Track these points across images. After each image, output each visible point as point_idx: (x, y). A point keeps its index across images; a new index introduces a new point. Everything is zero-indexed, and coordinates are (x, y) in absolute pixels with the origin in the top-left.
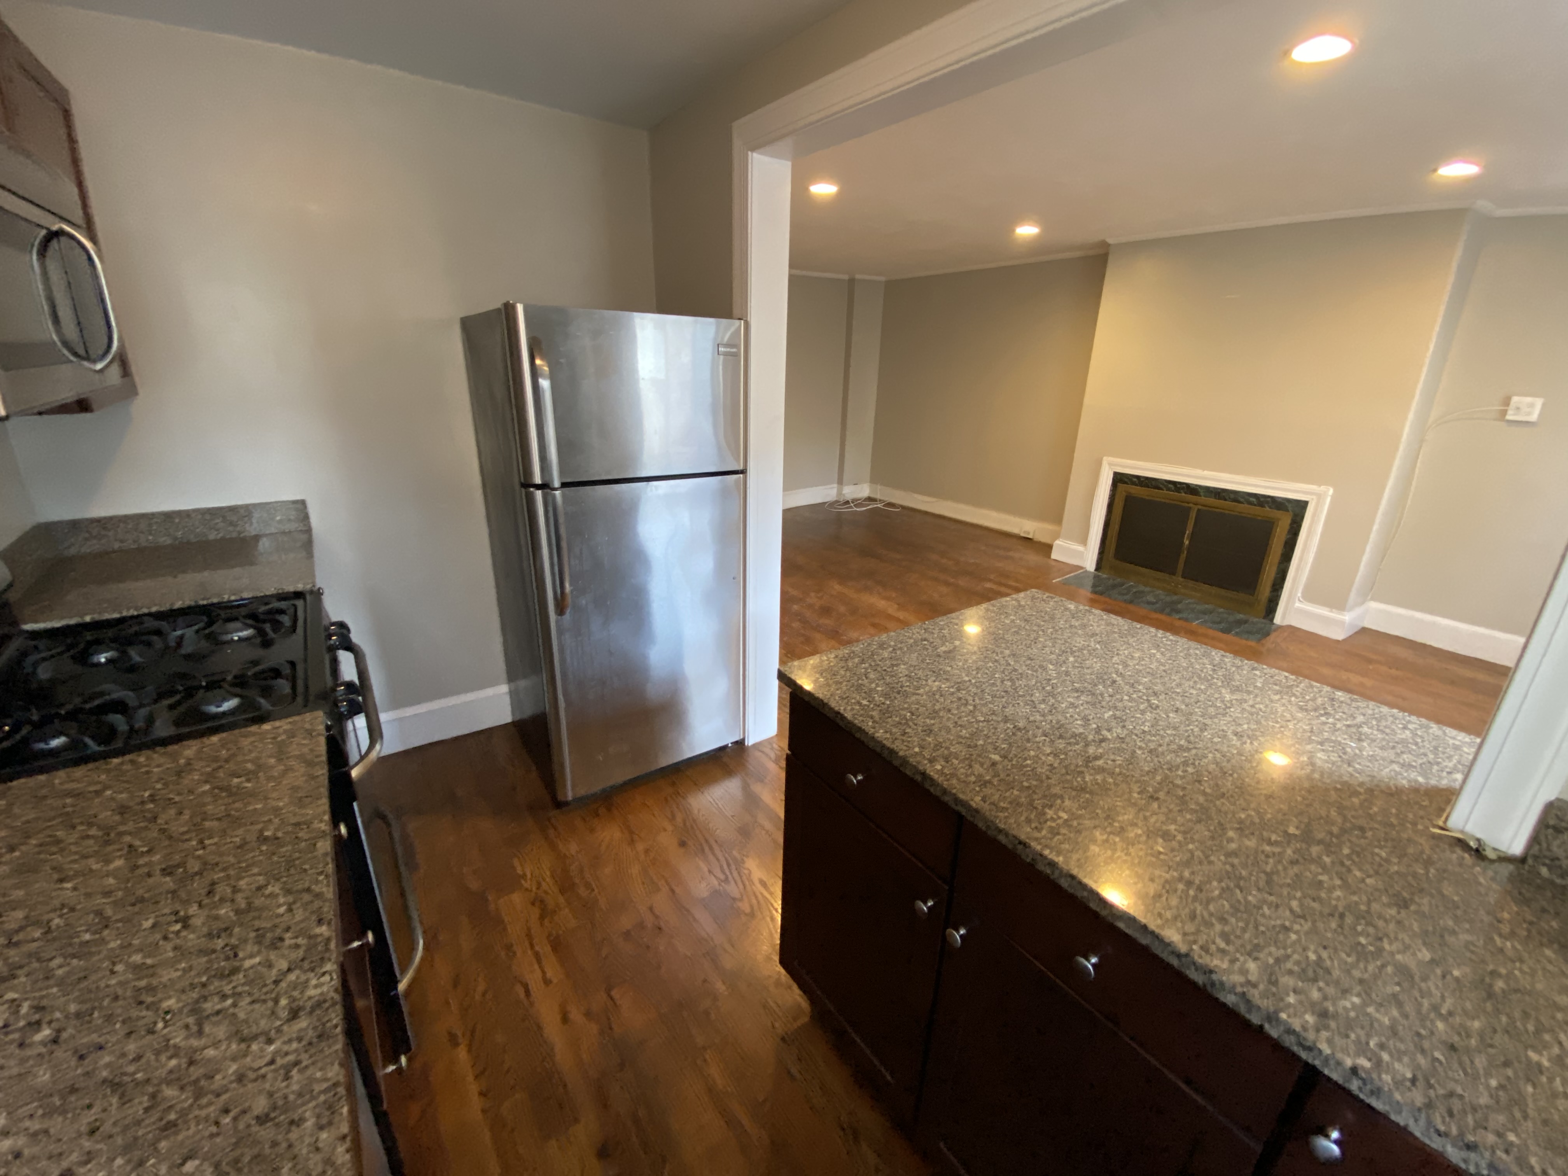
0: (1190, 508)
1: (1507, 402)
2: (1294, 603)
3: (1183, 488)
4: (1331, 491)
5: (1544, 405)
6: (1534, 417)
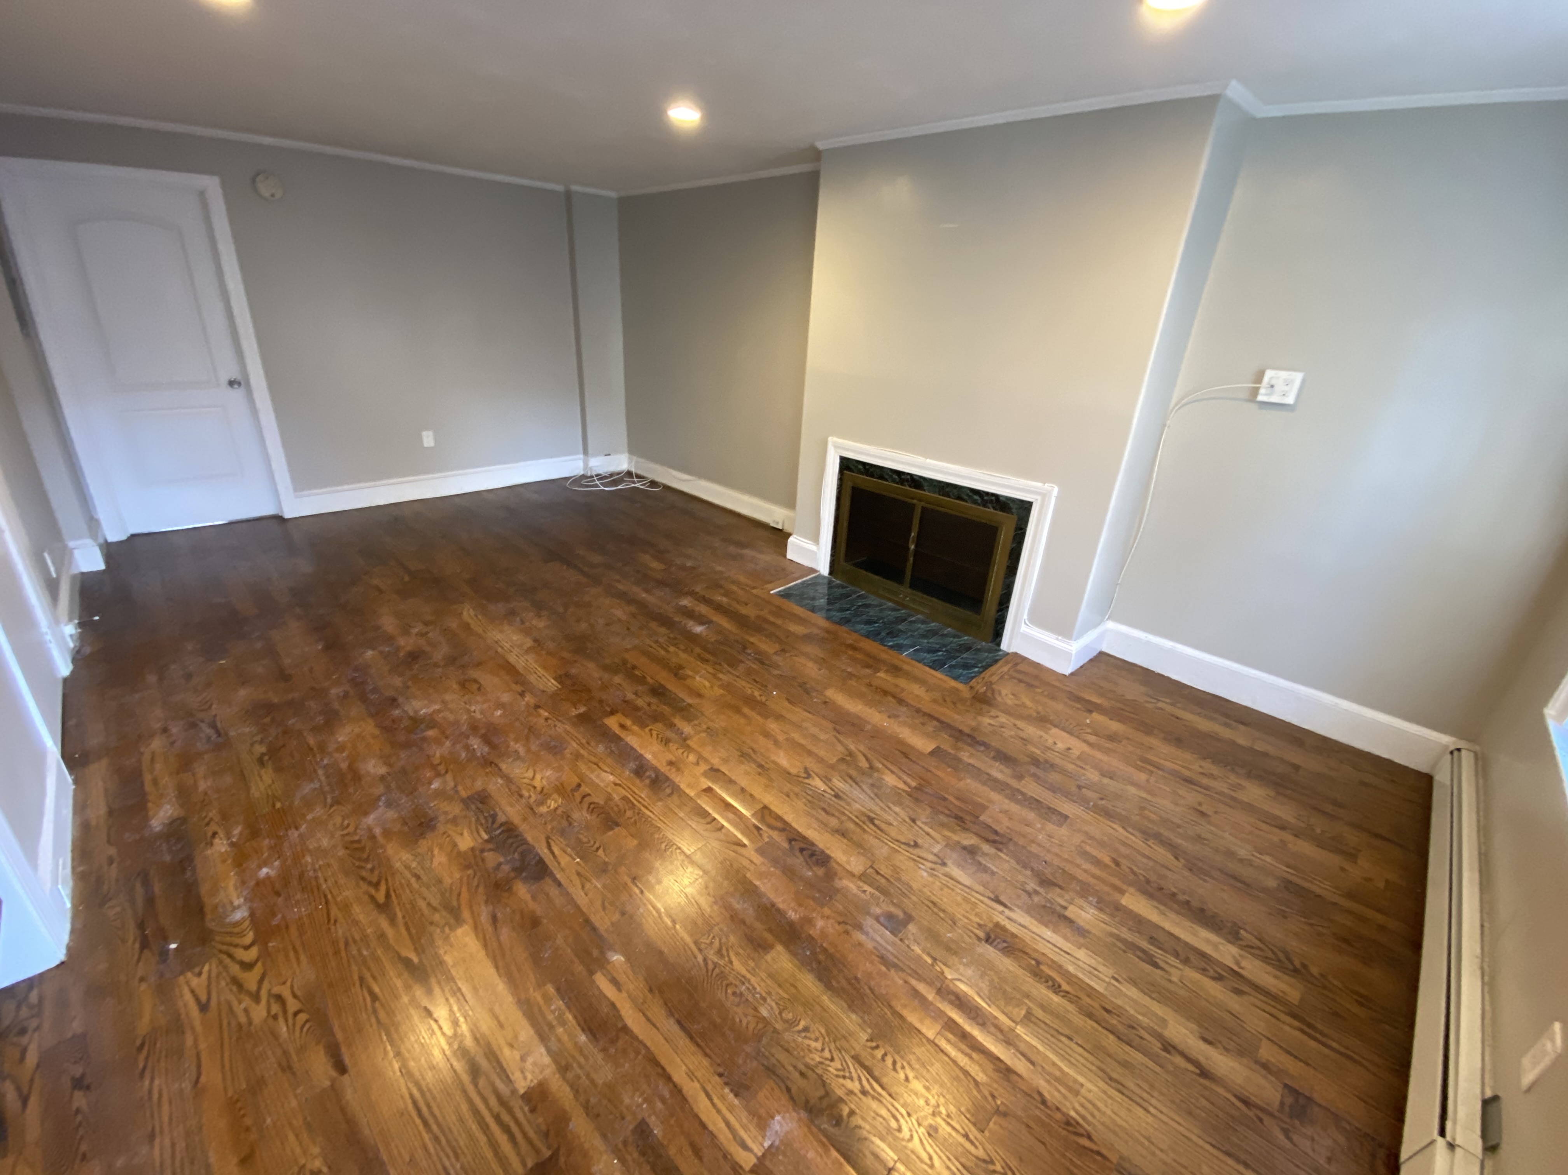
0: (914, 505)
1: (1259, 377)
2: (1020, 627)
3: (907, 480)
4: (1056, 490)
5: (1304, 382)
6: (1290, 400)
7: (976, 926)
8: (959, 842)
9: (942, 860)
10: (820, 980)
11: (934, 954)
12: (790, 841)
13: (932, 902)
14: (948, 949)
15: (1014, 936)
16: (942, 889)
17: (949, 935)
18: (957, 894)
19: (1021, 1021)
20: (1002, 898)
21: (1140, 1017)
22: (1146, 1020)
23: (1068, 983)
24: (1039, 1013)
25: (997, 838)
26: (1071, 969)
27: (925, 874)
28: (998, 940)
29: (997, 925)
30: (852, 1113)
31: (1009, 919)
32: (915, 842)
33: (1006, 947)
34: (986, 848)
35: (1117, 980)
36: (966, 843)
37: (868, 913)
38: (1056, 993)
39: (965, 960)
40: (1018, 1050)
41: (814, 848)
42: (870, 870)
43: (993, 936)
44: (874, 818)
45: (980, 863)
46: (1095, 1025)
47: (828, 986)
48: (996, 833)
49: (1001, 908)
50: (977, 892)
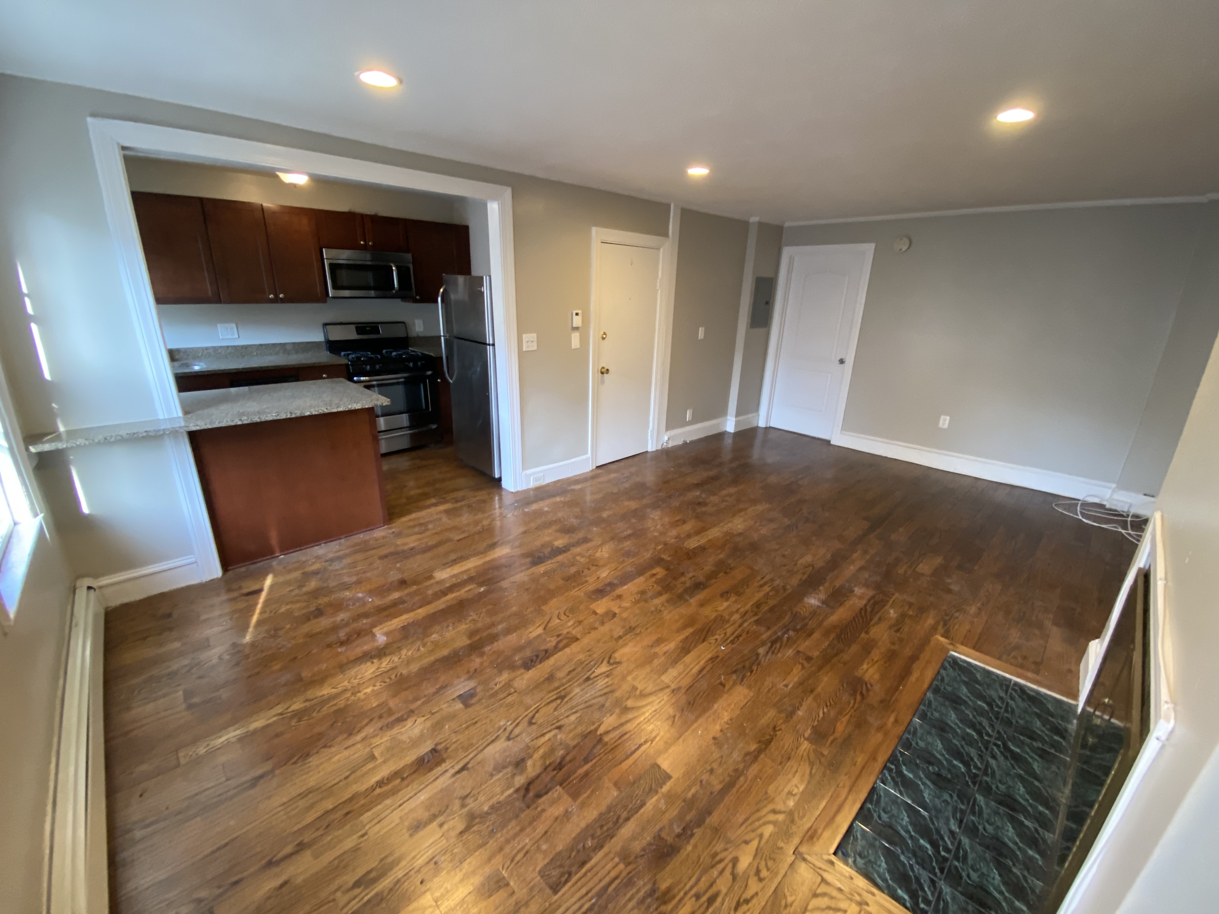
7: (448, 746)
8: (531, 757)
9: (513, 738)
10: (442, 658)
11: (437, 714)
12: (546, 651)
13: (476, 723)
14: (437, 723)
15: (431, 769)
16: (485, 731)
17: (447, 727)
18: (478, 741)
19: (372, 752)
20: (465, 773)
21: (329, 838)
22: (325, 842)
23: (379, 794)
24: (370, 765)
25: (531, 794)
26: (388, 802)
27: (502, 723)
28: (431, 757)
29: (443, 761)
30: (373, 663)
31: (446, 771)
32: (534, 724)
33: (424, 760)
34: (520, 780)
35: (363, 836)
36: (529, 763)
37: (479, 684)
38: (377, 782)
39: (425, 731)
40: (358, 742)
41: (538, 662)
42: (513, 690)
43: (436, 754)
44: (563, 700)
45: (504, 767)
46: (344, 799)
47: (437, 661)
48: (538, 796)
49: (457, 768)
50: (475, 756)
